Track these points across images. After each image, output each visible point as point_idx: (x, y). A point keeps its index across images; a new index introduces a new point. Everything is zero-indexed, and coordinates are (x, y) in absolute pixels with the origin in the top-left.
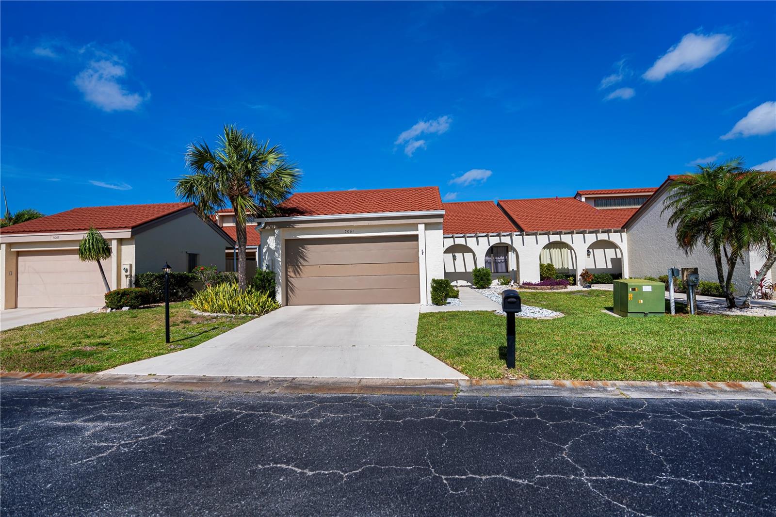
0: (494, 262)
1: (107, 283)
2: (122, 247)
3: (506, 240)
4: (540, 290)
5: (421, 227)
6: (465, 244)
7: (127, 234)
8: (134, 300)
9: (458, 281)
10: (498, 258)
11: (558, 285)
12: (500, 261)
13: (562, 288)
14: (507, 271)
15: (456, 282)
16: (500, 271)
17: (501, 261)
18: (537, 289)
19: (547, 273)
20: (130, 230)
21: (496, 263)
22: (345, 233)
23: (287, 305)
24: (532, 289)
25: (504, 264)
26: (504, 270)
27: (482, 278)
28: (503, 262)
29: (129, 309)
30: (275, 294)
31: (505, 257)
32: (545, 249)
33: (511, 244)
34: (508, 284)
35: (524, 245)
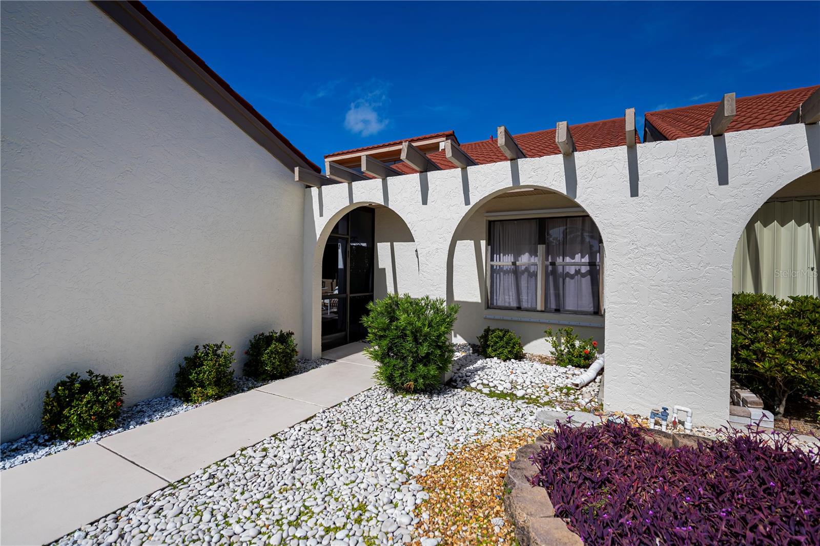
0: (548, 275)
10: (568, 259)
12: (572, 270)
14: (598, 309)
16: (570, 304)
17: (578, 272)
21: (554, 276)
25: (586, 282)
26: (586, 305)
28: (583, 275)
31: (593, 257)
32: (758, 225)
33: (565, 192)
34: (582, 362)
35: (634, 192)
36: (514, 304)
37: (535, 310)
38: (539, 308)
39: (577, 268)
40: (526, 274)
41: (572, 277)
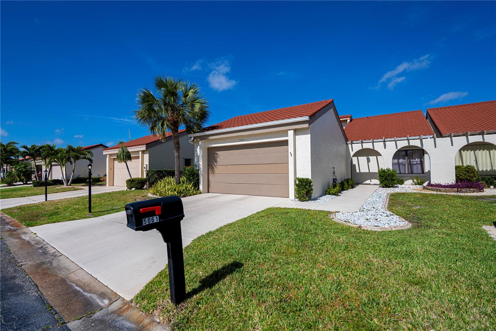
0: (408, 164)
1: (130, 175)
2: (145, 155)
3: (416, 143)
4: (444, 192)
5: (291, 133)
6: (372, 148)
7: (144, 148)
8: (137, 184)
9: (372, 180)
10: (414, 160)
11: (468, 188)
12: (415, 163)
13: (474, 192)
14: (423, 173)
15: (370, 180)
16: (415, 171)
17: (417, 163)
18: (440, 191)
19: (465, 174)
20: (145, 146)
21: (410, 164)
22: (240, 141)
23: (208, 192)
24: (434, 191)
25: (419, 166)
26: (420, 171)
27: (386, 178)
28: (418, 164)
29: (135, 189)
30: (199, 184)
31: (421, 159)
32: (462, 151)
33: (421, 147)
34: (421, 184)
35: (435, 147)
36: (399, 172)
37: (406, 174)
38: (406, 173)
39: (417, 162)
40: (402, 164)
41: (415, 165)
